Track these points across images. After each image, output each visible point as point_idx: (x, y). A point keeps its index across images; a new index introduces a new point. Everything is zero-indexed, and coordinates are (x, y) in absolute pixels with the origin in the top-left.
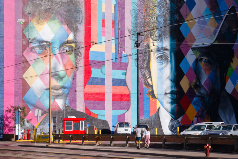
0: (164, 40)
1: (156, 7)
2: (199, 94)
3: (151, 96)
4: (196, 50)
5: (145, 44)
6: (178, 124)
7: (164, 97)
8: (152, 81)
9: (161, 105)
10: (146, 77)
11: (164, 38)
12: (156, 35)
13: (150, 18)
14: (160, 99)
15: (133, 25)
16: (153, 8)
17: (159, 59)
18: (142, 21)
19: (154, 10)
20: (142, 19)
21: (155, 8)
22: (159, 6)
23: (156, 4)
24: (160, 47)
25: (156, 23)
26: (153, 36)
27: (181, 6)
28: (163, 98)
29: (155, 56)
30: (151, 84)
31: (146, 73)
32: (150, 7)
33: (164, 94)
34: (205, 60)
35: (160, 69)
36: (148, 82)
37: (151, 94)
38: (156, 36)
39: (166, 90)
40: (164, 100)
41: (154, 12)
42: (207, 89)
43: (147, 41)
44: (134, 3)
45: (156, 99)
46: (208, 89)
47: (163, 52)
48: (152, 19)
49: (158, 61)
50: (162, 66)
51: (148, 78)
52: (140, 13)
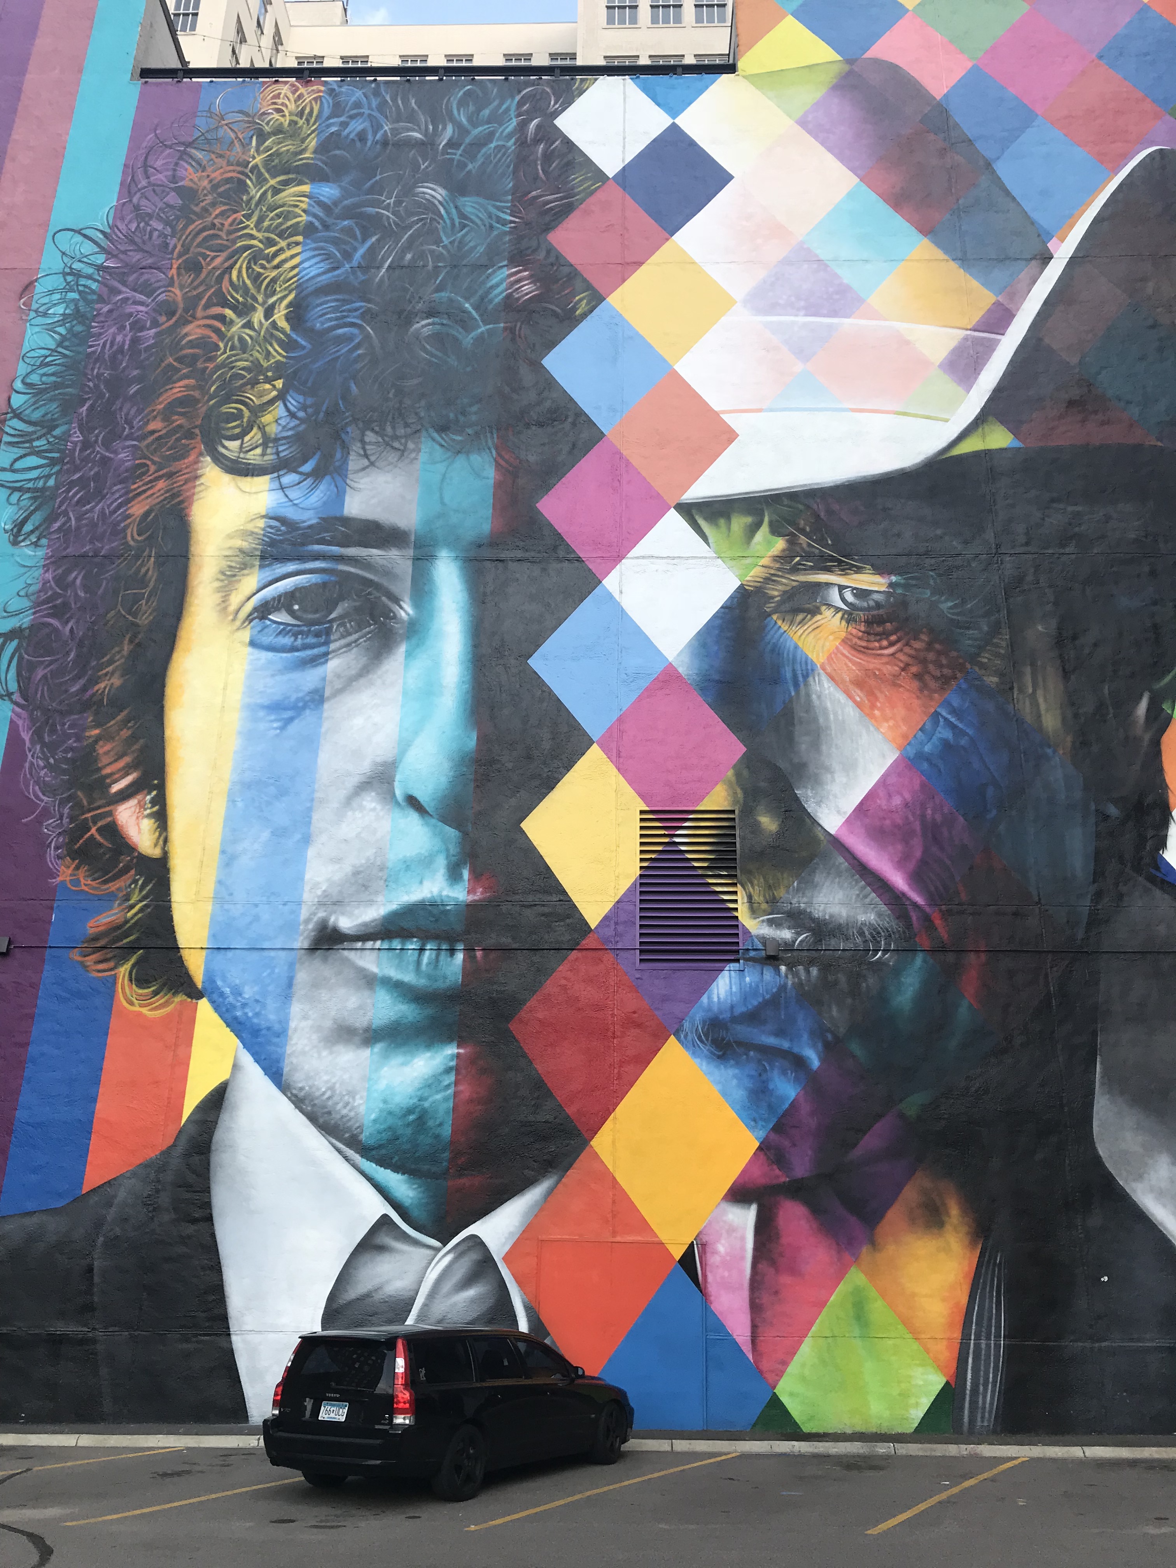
0: (354, 462)
1: (300, 238)
2: (786, 934)
3: (124, 970)
4: (739, 522)
5: (138, 509)
6: (468, 1281)
7: (302, 976)
8: (161, 818)
9: (247, 1059)
10: (103, 784)
11: (356, 447)
12: (273, 430)
13: (222, 318)
14: (248, 993)
15: (34, 378)
16: (270, 243)
17: (281, 617)
18: (135, 341)
19: (270, 258)
20: (142, 328)
21: (283, 244)
22: (326, 227)
23: (304, 218)
24: (309, 518)
25: (289, 345)
26: (234, 445)
27: (566, 210)
28: (290, 984)
29: (235, 600)
30: (156, 853)
31: (103, 748)
32: (234, 242)
33: (302, 942)
34: (861, 594)
35: (275, 707)
36: (113, 831)
37: (131, 949)
38: (267, 441)
39: (338, 903)
40: (296, 1008)
41: (274, 274)
42: (899, 880)
43: (161, 484)
44: (79, 232)
45: (196, 994)
46: (917, 877)
47: (341, 559)
48: (240, 322)
49: (266, 640)
50: (310, 678)
51: (124, 796)
52: (127, 293)
